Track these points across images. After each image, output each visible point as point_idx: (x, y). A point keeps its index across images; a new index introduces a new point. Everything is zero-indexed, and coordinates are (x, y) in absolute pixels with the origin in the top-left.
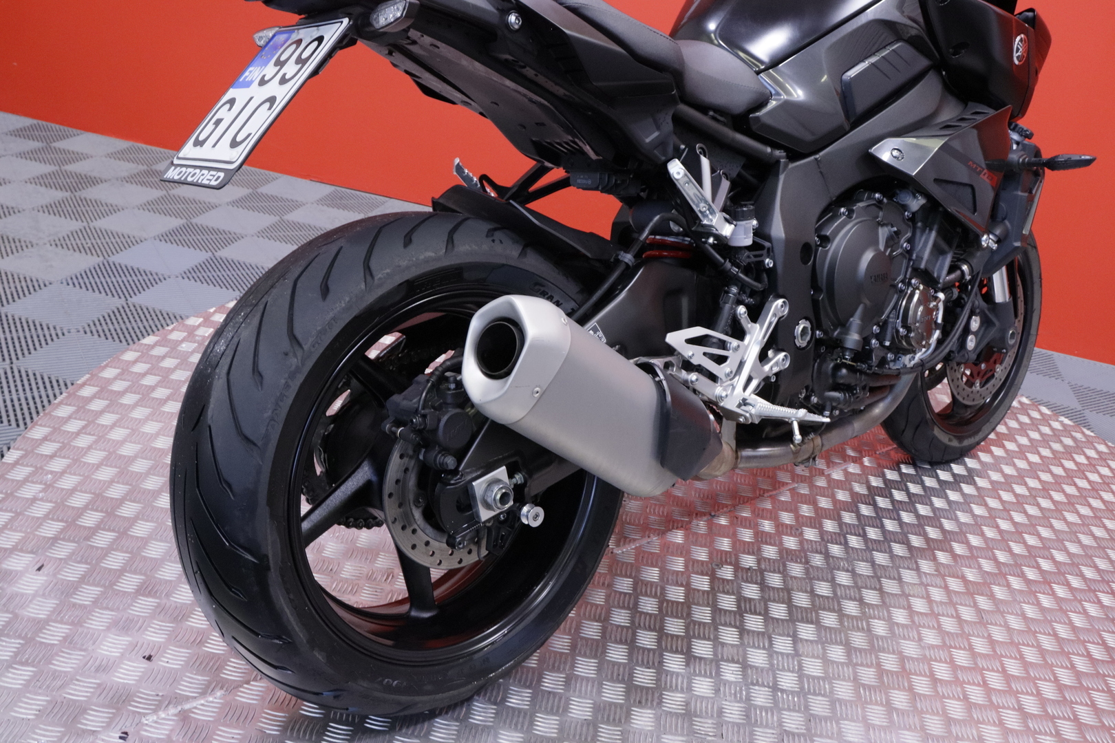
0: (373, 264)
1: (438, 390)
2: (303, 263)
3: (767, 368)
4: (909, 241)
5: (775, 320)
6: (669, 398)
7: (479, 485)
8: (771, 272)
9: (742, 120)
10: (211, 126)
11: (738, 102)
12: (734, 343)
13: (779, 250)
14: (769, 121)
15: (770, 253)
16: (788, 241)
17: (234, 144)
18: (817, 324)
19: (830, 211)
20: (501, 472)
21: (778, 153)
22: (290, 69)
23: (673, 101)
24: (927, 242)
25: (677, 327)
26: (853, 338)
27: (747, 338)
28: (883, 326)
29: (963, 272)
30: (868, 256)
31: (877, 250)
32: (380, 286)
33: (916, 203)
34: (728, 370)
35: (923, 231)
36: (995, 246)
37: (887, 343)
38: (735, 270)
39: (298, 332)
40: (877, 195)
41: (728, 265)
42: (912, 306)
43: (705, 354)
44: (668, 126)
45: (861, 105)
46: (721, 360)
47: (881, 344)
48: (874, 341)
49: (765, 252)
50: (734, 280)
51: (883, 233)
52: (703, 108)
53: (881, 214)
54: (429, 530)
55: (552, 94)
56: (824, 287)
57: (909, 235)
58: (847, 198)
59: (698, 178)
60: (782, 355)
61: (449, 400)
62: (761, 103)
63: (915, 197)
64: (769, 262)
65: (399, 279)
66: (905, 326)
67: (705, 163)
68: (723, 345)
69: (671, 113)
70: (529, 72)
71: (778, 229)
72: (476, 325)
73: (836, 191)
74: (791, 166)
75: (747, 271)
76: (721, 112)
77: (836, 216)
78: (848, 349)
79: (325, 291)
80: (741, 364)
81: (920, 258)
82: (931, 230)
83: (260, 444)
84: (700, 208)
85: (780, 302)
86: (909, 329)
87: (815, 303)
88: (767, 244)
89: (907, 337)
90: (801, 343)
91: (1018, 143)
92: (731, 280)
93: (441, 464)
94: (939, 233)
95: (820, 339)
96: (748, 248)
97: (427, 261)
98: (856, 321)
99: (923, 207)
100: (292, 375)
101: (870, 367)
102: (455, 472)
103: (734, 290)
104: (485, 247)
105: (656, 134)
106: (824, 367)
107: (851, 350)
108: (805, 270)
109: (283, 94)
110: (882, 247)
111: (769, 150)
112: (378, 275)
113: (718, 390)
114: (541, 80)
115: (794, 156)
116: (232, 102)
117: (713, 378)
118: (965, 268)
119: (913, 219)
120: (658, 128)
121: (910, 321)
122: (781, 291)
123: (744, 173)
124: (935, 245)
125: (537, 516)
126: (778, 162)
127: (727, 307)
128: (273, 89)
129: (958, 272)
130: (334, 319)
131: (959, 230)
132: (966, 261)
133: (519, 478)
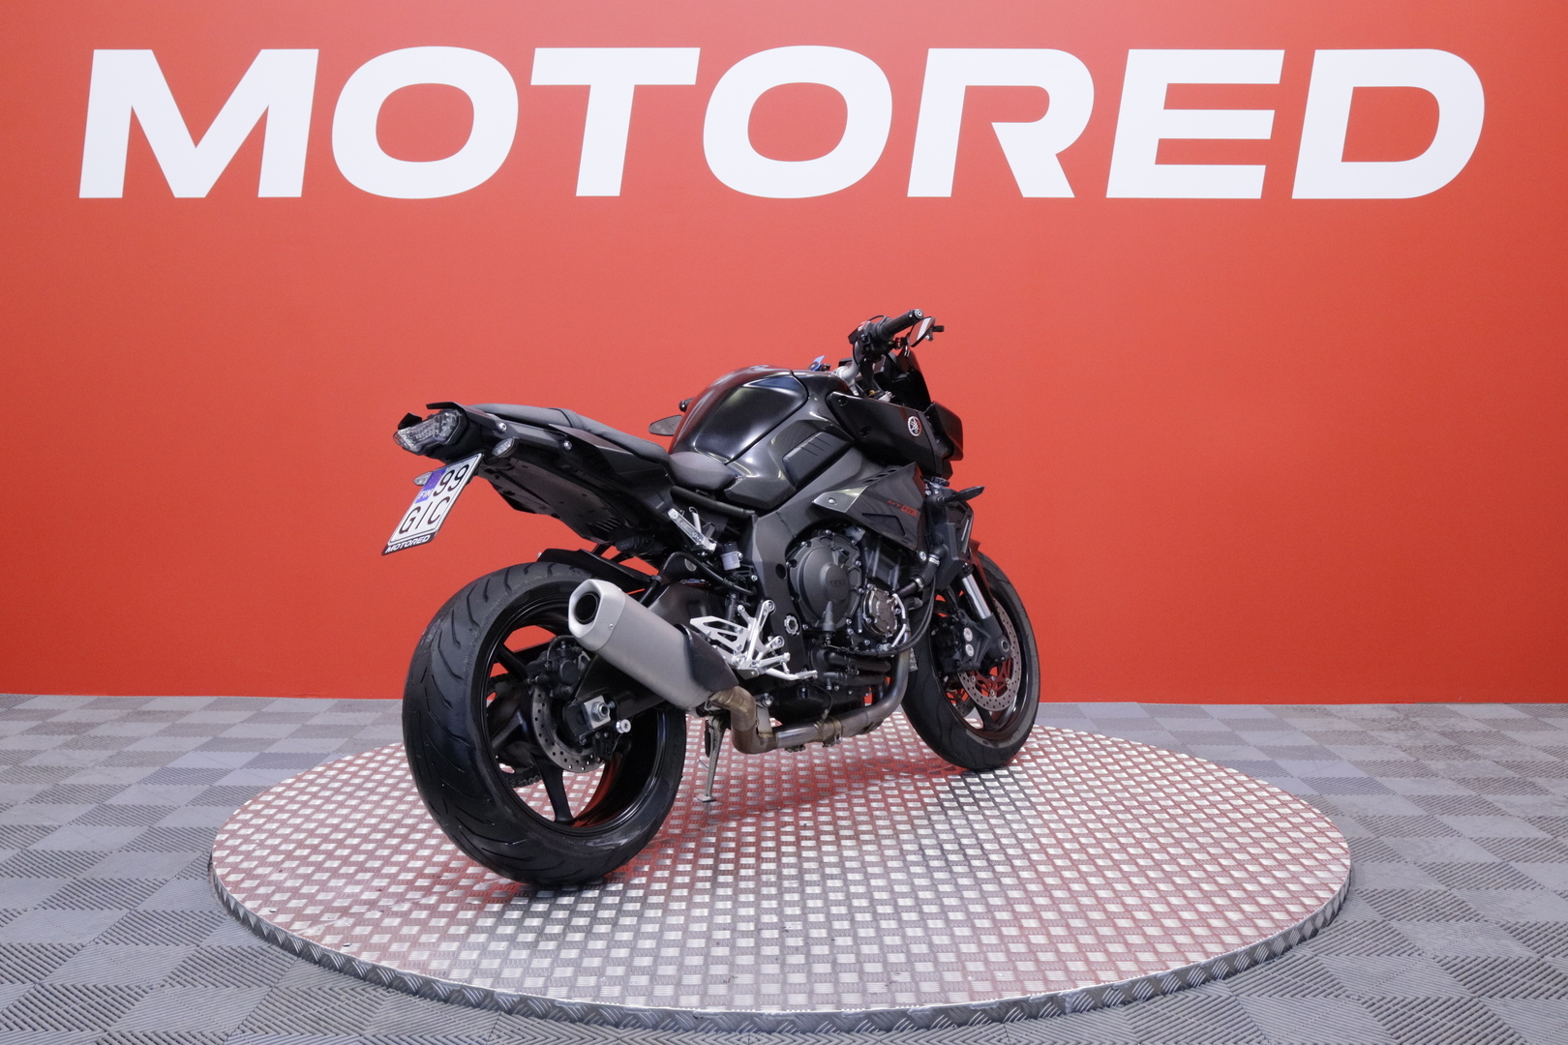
0: (509, 583)
1: (555, 651)
2: (470, 590)
3: (768, 646)
4: (859, 559)
5: (766, 614)
6: (691, 638)
7: (588, 705)
8: (757, 583)
9: (720, 492)
10: (408, 523)
11: (714, 482)
12: (739, 627)
13: (760, 569)
14: (737, 492)
15: (754, 571)
16: (765, 564)
17: (430, 522)
18: (801, 620)
19: (794, 545)
20: (600, 699)
21: (748, 512)
22: (452, 483)
23: (666, 483)
24: (874, 560)
25: (699, 615)
26: (828, 625)
27: (750, 626)
28: (854, 618)
29: (916, 583)
30: (826, 568)
31: (832, 565)
32: (516, 593)
33: (859, 534)
34: (738, 645)
35: (870, 553)
36: (937, 562)
37: (860, 631)
38: (730, 583)
39: (475, 619)
40: (827, 531)
41: (726, 581)
42: (870, 603)
43: (719, 633)
44: (669, 498)
45: (800, 475)
46: (733, 639)
47: (856, 631)
48: (849, 630)
49: (750, 571)
50: (734, 591)
51: (835, 556)
52: (692, 488)
53: (832, 543)
54: (562, 744)
55: (595, 486)
56: (799, 593)
57: (858, 555)
58: (806, 535)
59: (692, 521)
60: (777, 639)
61: (563, 654)
62: (731, 481)
63: (857, 530)
64: (754, 577)
65: (524, 590)
66: (869, 616)
67: (696, 516)
68: (732, 629)
69: (669, 490)
70: (580, 474)
71: (757, 557)
72: (573, 601)
73: (795, 531)
74: (759, 519)
75: (741, 584)
76: (705, 490)
77: (800, 547)
78: (826, 632)
79: (486, 598)
80: (747, 644)
81: (871, 570)
82: (875, 551)
83: (463, 677)
84: (692, 535)
85: (767, 602)
86: (872, 618)
87: (796, 605)
88: (751, 567)
89: (872, 623)
90: (793, 632)
91: (939, 490)
92: (729, 590)
93: (565, 692)
94: (881, 552)
95: (807, 630)
96: (737, 569)
97: (538, 580)
98: (828, 614)
99: (864, 536)
100: (476, 640)
101: (852, 649)
102: (572, 697)
103: (734, 596)
104: (570, 574)
105: (662, 503)
106: (818, 654)
107: (829, 632)
108: (783, 583)
109: (453, 495)
110: (836, 562)
111: (742, 510)
112: (514, 588)
113: (733, 659)
114: (587, 478)
115: (762, 511)
116: (419, 509)
117: (730, 651)
118: (918, 580)
119: (859, 544)
120: (663, 500)
121: (871, 611)
122: (766, 594)
123: (729, 527)
124: (880, 560)
125: (626, 725)
126: (750, 517)
127: (731, 607)
128: (446, 493)
129: (913, 584)
130: (494, 610)
131: (901, 551)
132: (917, 576)
133: (612, 705)
